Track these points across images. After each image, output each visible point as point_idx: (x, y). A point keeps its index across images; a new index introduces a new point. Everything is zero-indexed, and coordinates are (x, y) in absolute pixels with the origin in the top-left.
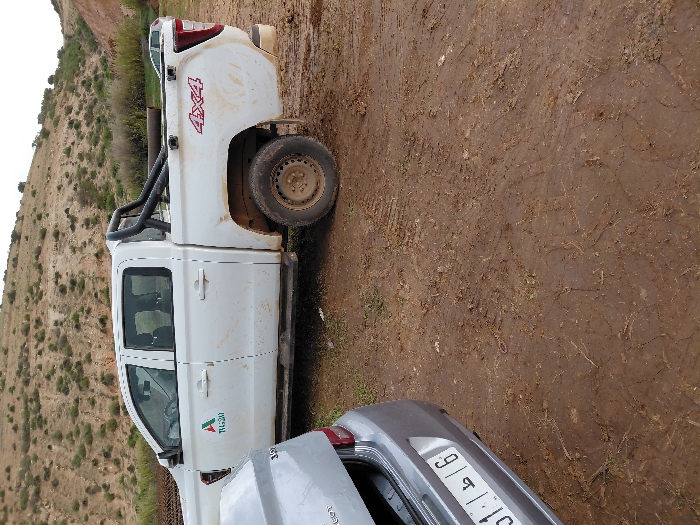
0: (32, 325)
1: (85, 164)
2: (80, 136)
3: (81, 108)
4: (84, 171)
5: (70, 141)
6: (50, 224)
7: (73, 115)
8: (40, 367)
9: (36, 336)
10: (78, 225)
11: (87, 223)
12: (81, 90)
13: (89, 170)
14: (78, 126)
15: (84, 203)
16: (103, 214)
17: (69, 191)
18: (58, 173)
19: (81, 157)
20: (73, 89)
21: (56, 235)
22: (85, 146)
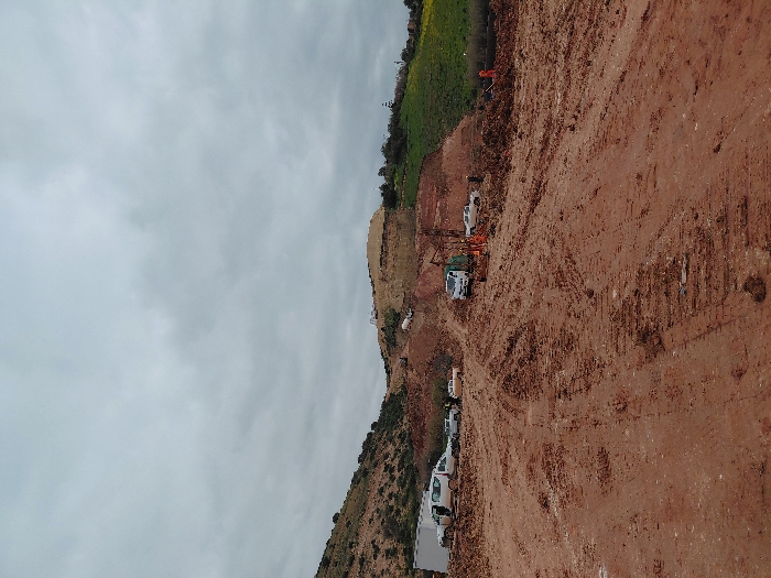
1: (392, 503)
2: (392, 478)
3: (395, 454)
4: (392, 507)
5: (384, 482)
6: (359, 551)
7: (388, 461)
10: (379, 556)
11: (391, 553)
12: (397, 441)
13: (395, 508)
14: (392, 470)
15: (388, 535)
16: (401, 547)
17: (377, 523)
18: (372, 507)
19: (390, 495)
20: (391, 440)
21: (362, 561)
22: (395, 488)
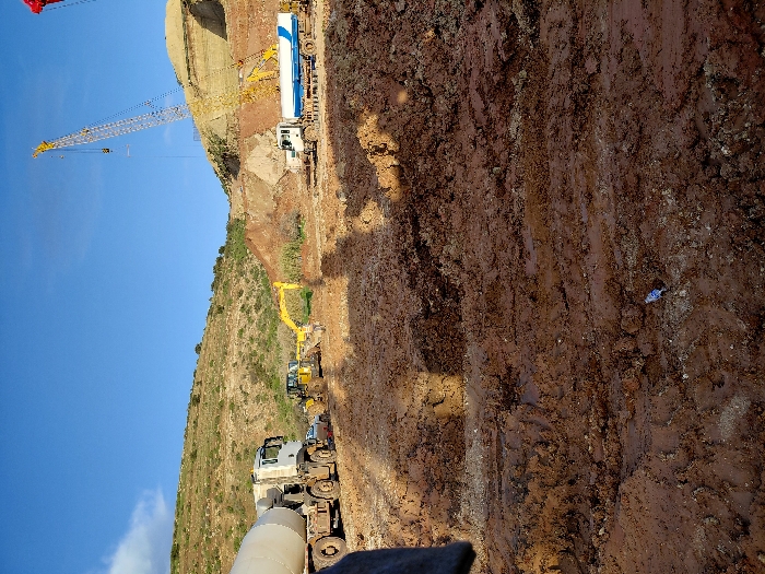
0: (214, 486)
1: (255, 347)
2: (251, 321)
3: (250, 295)
4: (254, 354)
5: (242, 323)
6: (226, 396)
8: (219, 527)
9: (216, 498)
10: (250, 401)
11: (258, 399)
12: (250, 277)
13: (259, 353)
14: (249, 311)
15: (254, 381)
17: (243, 369)
18: (234, 348)
19: (252, 339)
20: (243, 273)
21: (232, 407)
22: (252, 330)
